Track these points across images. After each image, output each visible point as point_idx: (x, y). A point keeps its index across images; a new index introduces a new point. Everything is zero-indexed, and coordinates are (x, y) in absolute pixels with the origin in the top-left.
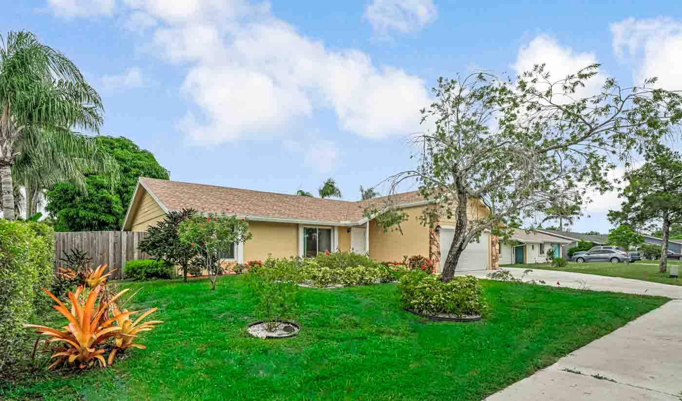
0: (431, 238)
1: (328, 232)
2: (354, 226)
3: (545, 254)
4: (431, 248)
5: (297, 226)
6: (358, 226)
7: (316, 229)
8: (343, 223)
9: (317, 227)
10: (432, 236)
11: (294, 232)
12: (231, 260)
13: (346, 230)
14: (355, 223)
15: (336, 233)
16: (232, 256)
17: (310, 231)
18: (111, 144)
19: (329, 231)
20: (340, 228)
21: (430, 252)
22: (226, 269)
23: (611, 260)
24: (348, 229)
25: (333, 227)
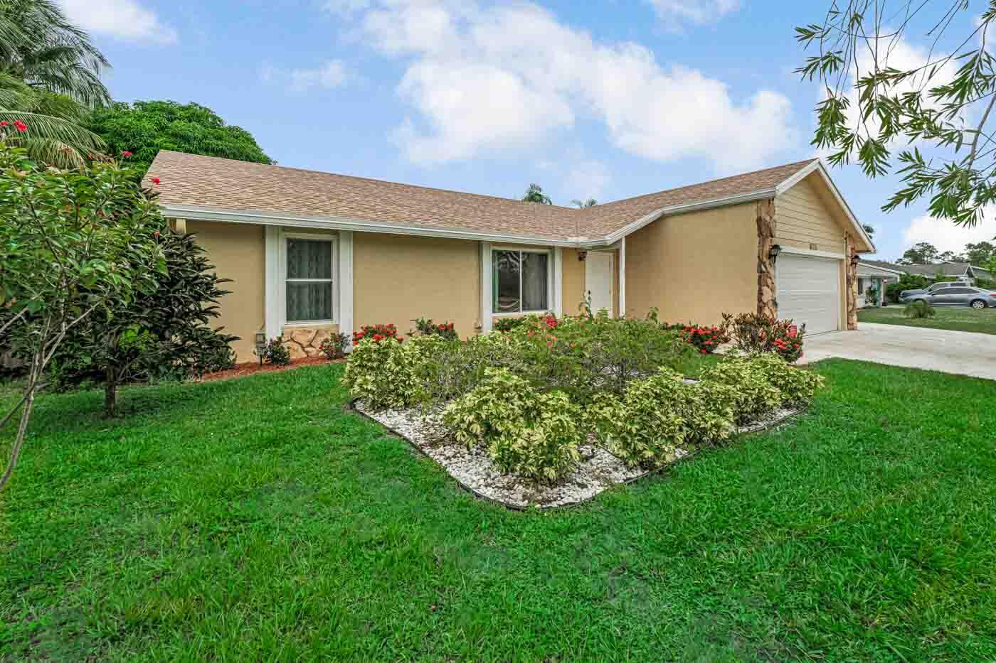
0: (761, 272)
1: (541, 258)
2: (594, 248)
3: (864, 294)
4: (760, 293)
5: (478, 246)
6: (602, 248)
7: (517, 254)
8: (573, 241)
9: (521, 250)
10: (764, 269)
11: (473, 259)
12: (322, 324)
13: (577, 257)
14: (596, 241)
15: (558, 261)
16: (328, 316)
17: (504, 256)
18: (172, 113)
19: (543, 258)
20: (565, 251)
21: (760, 300)
22: (311, 345)
23: (972, 303)
24: (581, 254)
25: (552, 248)
